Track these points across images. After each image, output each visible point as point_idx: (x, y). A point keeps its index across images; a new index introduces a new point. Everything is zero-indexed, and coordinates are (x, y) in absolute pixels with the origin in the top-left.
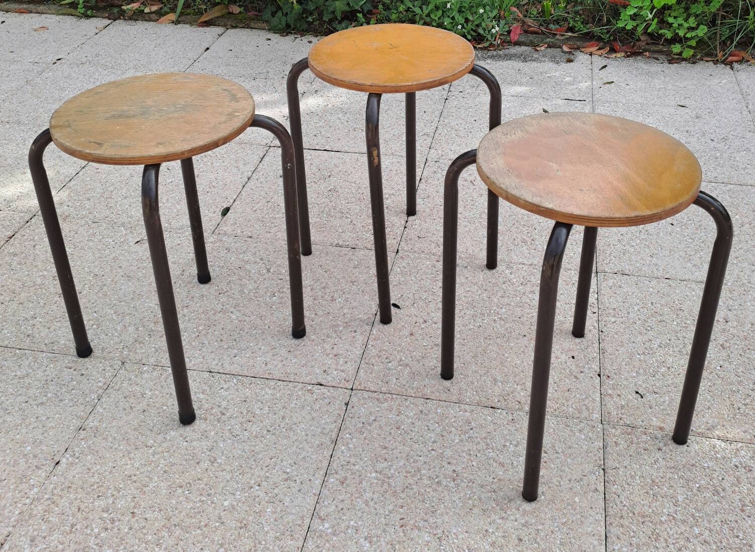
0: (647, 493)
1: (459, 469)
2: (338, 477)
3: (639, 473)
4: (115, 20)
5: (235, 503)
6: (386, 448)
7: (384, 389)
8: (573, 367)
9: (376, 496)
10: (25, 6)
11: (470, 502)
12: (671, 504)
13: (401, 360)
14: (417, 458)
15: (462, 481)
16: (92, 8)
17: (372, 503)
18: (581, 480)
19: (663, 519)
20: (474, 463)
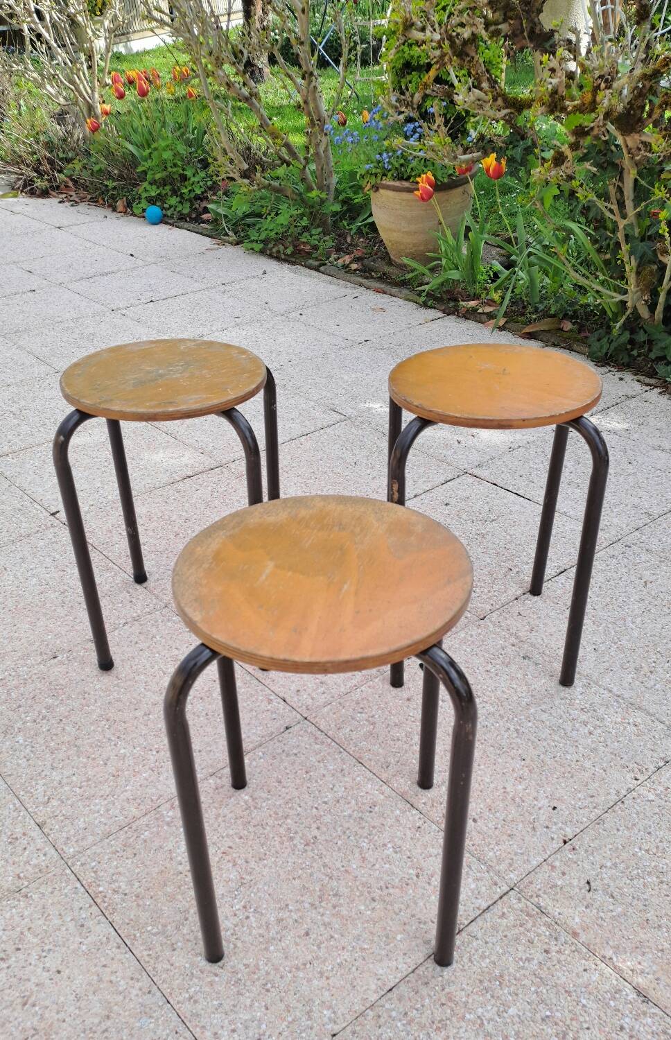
0: (481, 982)
1: (321, 838)
2: (219, 781)
3: (494, 958)
4: (448, 315)
5: (128, 755)
6: (280, 782)
7: (330, 733)
8: (543, 818)
9: (230, 815)
10: (383, 286)
11: (300, 872)
12: (495, 1009)
13: (373, 717)
14: (296, 806)
15: (313, 850)
16: (435, 299)
17: (220, 819)
18: (425, 923)
19: (468, 1016)
20: (339, 842)
